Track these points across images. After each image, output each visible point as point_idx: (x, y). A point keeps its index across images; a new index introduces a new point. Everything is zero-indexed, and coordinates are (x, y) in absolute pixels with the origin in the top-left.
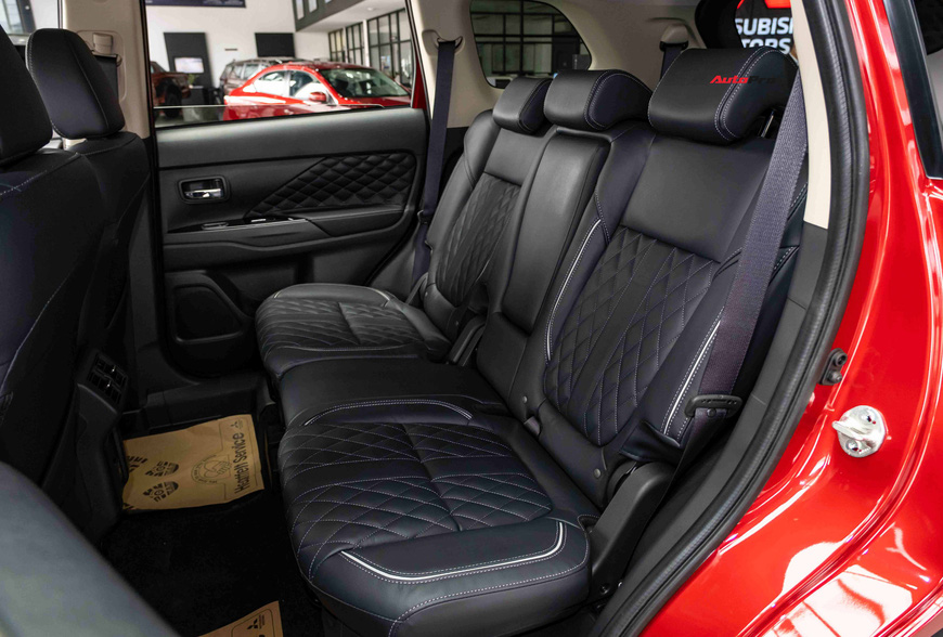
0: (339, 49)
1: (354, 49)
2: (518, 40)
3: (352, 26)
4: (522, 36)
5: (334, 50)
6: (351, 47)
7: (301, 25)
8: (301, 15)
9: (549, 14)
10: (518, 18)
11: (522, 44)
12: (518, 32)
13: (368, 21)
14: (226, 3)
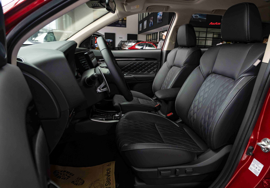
0: (149, 39)
1: (154, 39)
2: (205, 39)
3: (154, 33)
4: (206, 38)
5: (148, 39)
6: (153, 39)
7: (140, 32)
8: (140, 30)
9: (212, 32)
10: (206, 33)
11: (206, 40)
12: (205, 37)
13: (160, 32)
14: (121, 26)
